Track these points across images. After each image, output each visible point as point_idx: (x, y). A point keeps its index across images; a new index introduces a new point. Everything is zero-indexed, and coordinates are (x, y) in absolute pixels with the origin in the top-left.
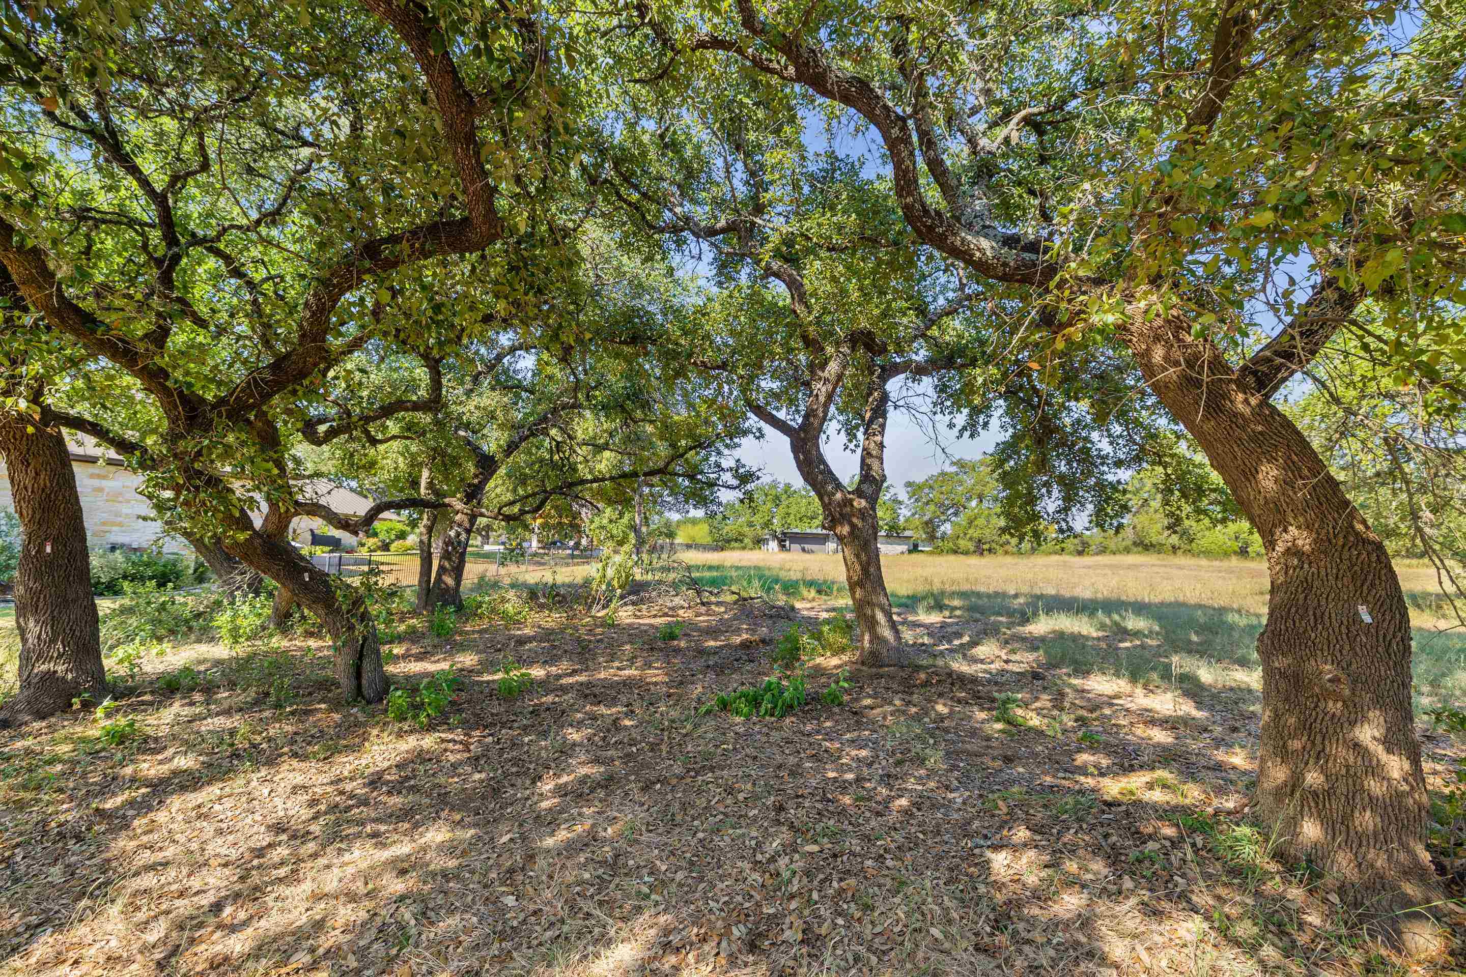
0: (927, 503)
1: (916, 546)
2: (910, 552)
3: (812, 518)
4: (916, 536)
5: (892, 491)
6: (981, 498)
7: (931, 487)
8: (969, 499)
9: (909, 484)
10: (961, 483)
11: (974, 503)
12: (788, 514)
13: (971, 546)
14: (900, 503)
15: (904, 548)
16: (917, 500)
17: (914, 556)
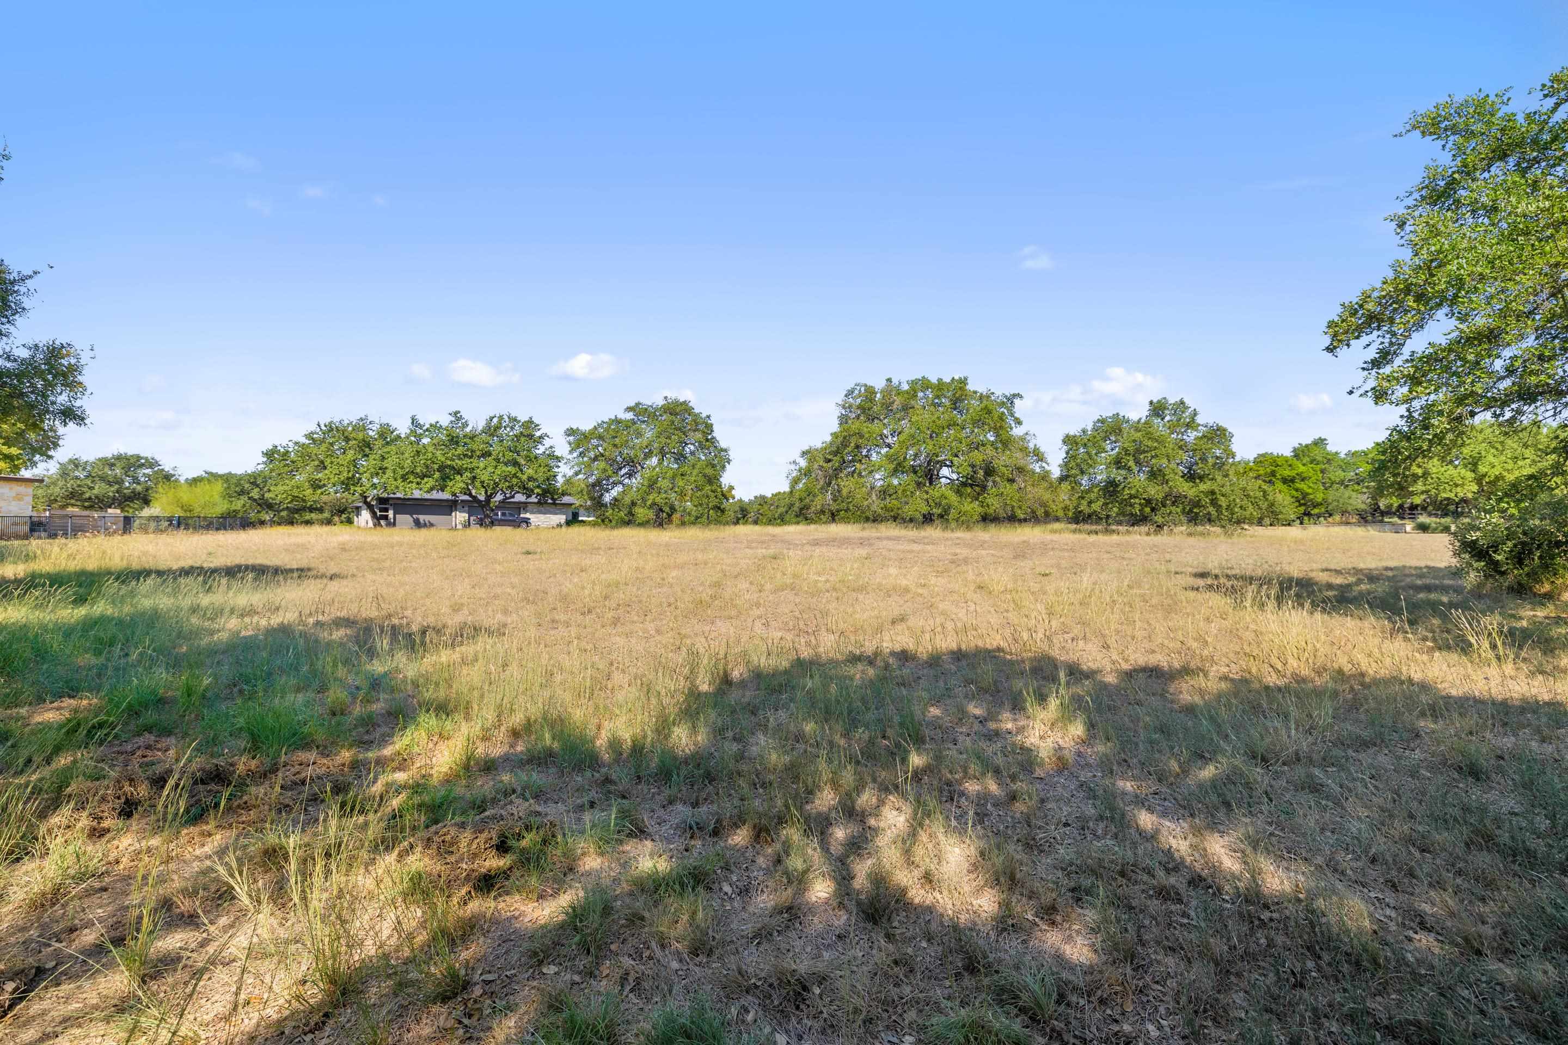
0: (595, 459)
1: (575, 515)
2: (568, 523)
3: (424, 476)
4: (578, 503)
5: (548, 443)
6: (663, 454)
7: (601, 438)
8: (648, 456)
9: (570, 432)
10: (639, 434)
11: (654, 461)
12: (384, 469)
13: (651, 514)
14: (558, 459)
15: (562, 518)
16: (582, 454)
17: (575, 530)
